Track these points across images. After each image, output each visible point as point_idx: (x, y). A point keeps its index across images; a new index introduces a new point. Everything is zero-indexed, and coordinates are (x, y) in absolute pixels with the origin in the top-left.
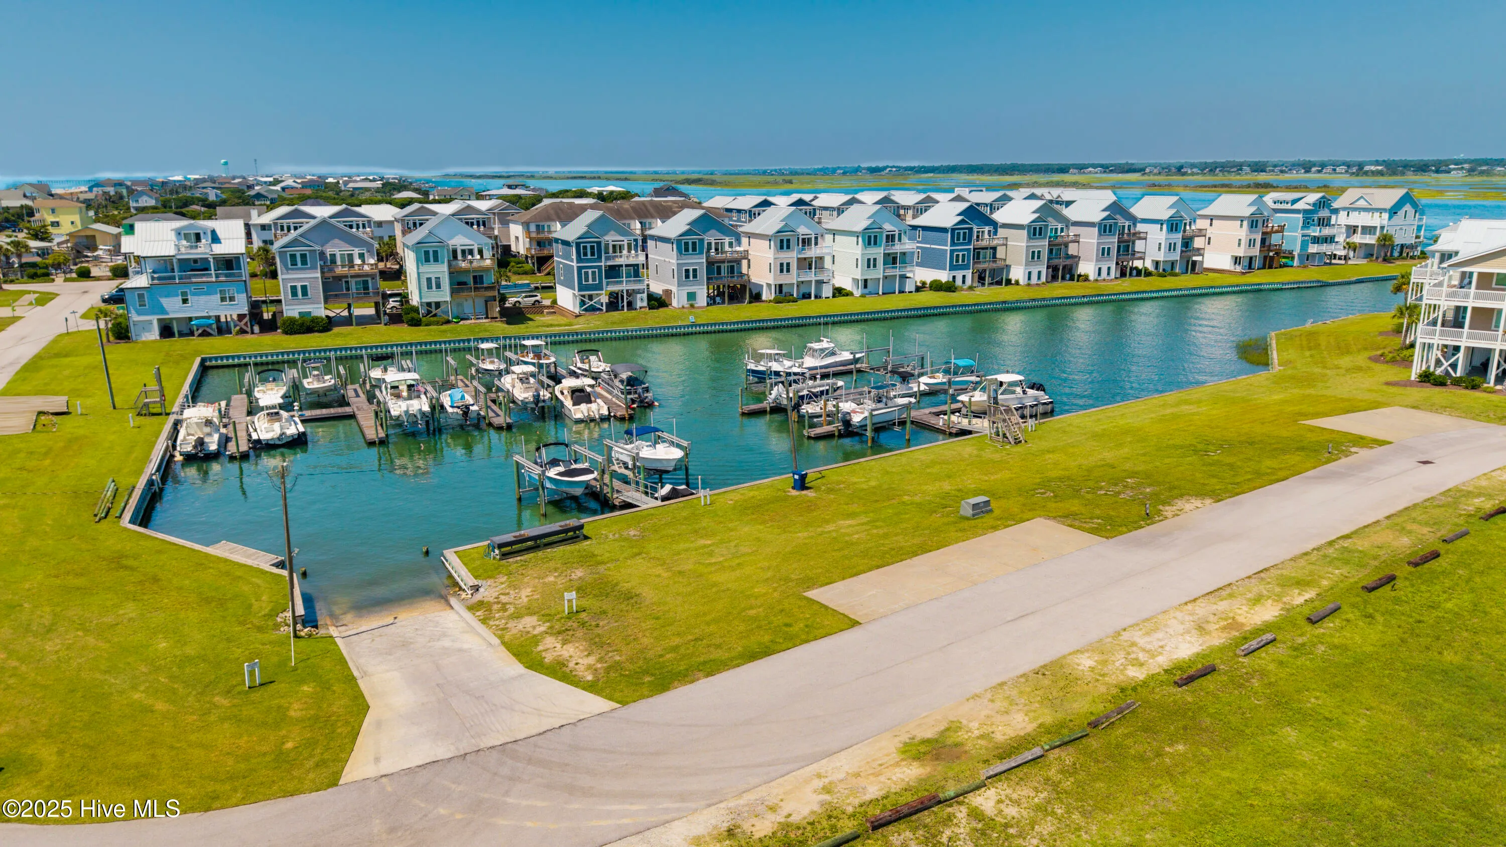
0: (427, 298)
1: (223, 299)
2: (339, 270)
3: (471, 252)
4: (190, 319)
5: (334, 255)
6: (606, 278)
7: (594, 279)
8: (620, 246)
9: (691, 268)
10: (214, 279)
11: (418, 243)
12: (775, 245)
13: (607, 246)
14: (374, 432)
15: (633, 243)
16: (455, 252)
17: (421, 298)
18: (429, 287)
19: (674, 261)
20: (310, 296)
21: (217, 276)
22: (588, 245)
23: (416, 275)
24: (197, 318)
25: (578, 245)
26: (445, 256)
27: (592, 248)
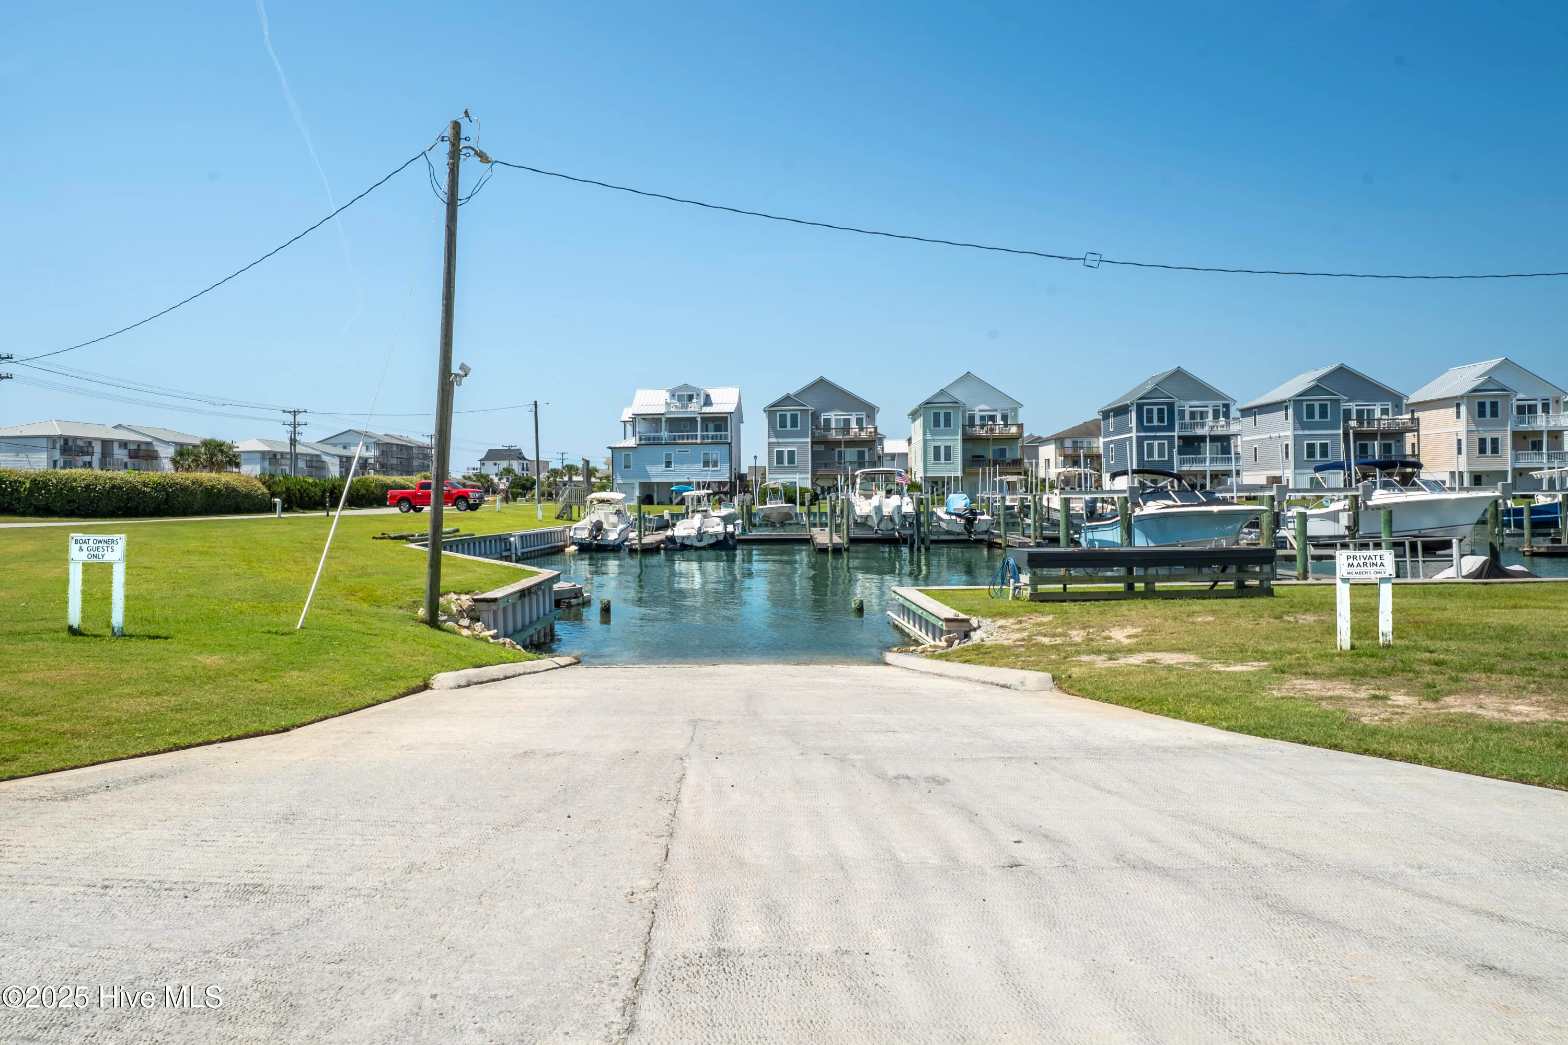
0: (933, 471)
1: (706, 464)
2: (834, 435)
3: (993, 418)
4: (671, 484)
5: (829, 419)
6: (1180, 453)
7: (1161, 454)
8: (1202, 413)
9: (1318, 443)
10: (699, 441)
11: (927, 403)
12: (1469, 411)
13: (1182, 413)
14: (828, 538)
15: (1222, 410)
16: (972, 418)
17: (925, 470)
18: (937, 457)
19: (1289, 433)
20: (796, 464)
21: (703, 437)
22: (1155, 408)
23: (921, 444)
24: (678, 484)
25: (1140, 408)
26: (958, 421)
27: (1161, 411)
